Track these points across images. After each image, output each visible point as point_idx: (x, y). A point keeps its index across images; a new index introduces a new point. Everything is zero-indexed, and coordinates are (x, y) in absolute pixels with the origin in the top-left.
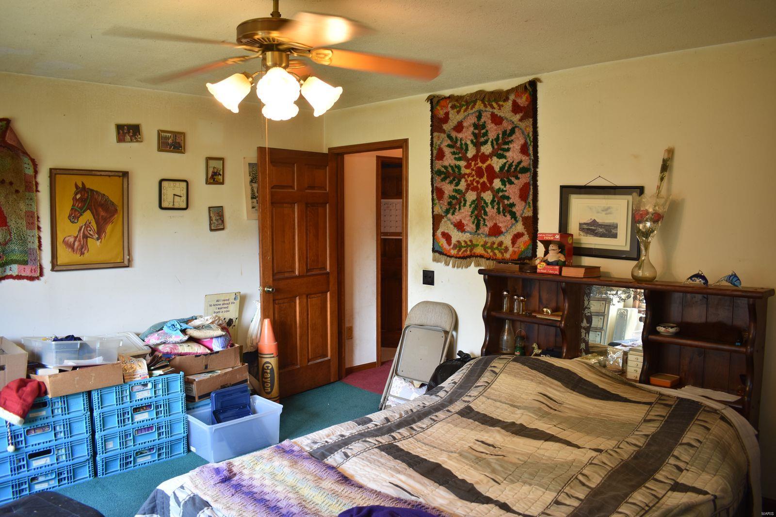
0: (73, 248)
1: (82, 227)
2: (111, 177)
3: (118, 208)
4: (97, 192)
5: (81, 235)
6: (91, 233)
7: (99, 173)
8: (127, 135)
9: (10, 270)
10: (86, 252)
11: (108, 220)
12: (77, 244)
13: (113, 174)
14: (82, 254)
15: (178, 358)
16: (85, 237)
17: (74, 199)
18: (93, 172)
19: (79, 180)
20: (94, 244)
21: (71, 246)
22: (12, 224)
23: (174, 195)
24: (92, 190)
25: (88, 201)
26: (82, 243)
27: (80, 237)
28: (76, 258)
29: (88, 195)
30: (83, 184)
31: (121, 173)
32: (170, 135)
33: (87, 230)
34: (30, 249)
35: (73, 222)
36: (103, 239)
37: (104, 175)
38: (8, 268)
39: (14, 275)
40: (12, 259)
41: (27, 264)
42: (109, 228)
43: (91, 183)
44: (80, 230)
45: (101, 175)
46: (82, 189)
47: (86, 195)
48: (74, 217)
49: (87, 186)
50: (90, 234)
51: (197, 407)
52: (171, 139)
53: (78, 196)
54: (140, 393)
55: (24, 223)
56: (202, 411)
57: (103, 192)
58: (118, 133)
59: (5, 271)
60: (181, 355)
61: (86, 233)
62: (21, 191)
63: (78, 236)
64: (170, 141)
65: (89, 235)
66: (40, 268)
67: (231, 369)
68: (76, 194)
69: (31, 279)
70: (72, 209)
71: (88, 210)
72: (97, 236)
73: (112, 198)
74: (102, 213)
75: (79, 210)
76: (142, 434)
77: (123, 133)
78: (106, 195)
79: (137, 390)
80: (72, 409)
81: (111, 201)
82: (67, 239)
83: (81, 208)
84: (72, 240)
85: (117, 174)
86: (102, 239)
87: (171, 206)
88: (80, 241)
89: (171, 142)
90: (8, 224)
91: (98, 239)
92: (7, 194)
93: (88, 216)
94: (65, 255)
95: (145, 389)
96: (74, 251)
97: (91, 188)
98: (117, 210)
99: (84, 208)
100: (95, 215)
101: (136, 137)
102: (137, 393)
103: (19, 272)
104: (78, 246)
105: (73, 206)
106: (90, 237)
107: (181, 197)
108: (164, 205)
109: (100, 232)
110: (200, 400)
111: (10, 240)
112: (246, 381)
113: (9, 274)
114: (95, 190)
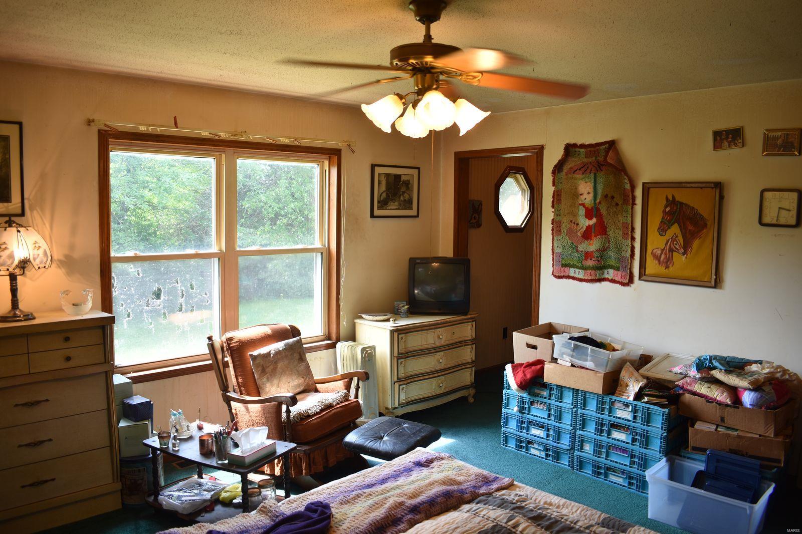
0: (659, 260)
1: (669, 240)
2: (703, 189)
3: (707, 223)
4: (686, 205)
5: (668, 248)
6: (677, 247)
7: (688, 185)
8: (725, 141)
9: (608, 274)
10: (671, 265)
11: (696, 235)
12: (663, 257)
13: (704, 185)
14: (667, 267)
15: (687, 396)
16: (671, 251)
17: (664, 212)
18: (684, 184)
19: (670, 193)
20: (679, 259)
21: (657, 258)
22: (611, 233)
23: (780, 208)
24: (681, 203)
25: (676, 214)
26: (668, 256)
27: (666, 250)
28: (662, 270)
29: (677, 208)
30: (673, 197)
31: (713, 184)
32: (779, 134)
33: (673, 243)
34: (623, 257)
35: (661, 235)
36: (689, 254)
37: (694, 187)
38: (606, 271)
39: (610, 278)
40: (609, 265)
41: (619, 270)
42: (696, 243)
43: (681, 196)
44: (667, 243)
45: (692, 187)
46: (672, 203)
47: (675, 208)
48: (662, 230)
49: (677, 199)
50: (675, 247)
51: (689, 458)
52: (780, 140)
53: (668, 209)
54: (621, 411)
55: (621, 233)
56: (693, 465)
57: (692, 205)
58: (715, 140)
59: (603, 274)
60: (694, 393)
61: (672, 246)
62: (620, 204)
63: (664, 249)
64: (779, 142)
65: (674, 249)
66: (630, 276)
67: (758, 436)
68: (666, 207)
69: (623, 284)
70: (661, 222)
71: (676, 224)
72: (683, 250)
73: (701, 211)
74: (690, 227)
75: (667, 223)
76: (617, 452)
77: (721, 139)
78: (695, 208)
79: (619, 407)
80: (564, 400)
81: (701, 215)
82: (655, 251)
83: (669, 221)
84: (659, 252)
85: (708, 185)
86: (687, 254)
87: (774, 222)
88: (666, 254)
89: (781, 142)
90: (607, 233)
91: (684, 254)
92: (609, 207)
93: (675, 229)
94: (652, 266)
95: (626, 409)
96: (660, 264)
97: (681, 201)
98: (707, 224)
99: (672, 222)
100: (683, 229)
101: (736, 142)
102: (617, 410)
103: (614, 276)
104: (664, 259)
105: (662, 219)
106: (675, 251)
107: (789, 211)
108: (767, 220)
109: (686, 247)
110: (694, 452)
111: (609, 247)
112: (779, 461)
113: (606, 277)
114: (684, 202)
